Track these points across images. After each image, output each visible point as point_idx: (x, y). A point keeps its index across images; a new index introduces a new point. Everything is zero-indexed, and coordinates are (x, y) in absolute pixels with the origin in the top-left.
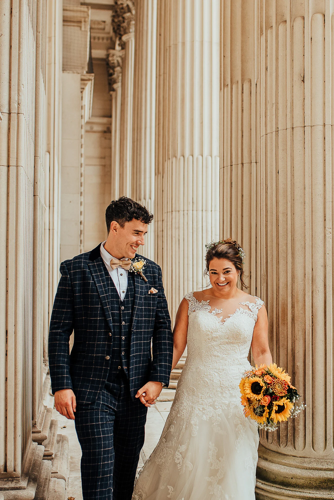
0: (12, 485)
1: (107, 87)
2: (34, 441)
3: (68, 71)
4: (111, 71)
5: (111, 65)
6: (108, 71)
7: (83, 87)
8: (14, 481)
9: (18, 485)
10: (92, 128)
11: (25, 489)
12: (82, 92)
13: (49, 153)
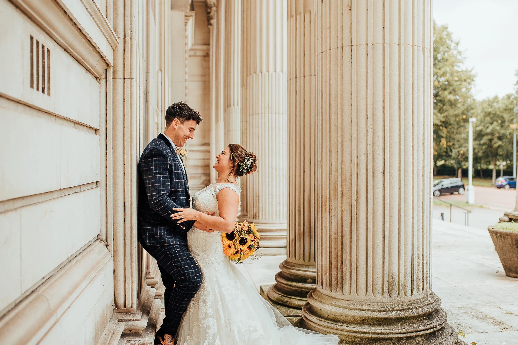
0: (130, 317)
1: (206, 22)
2: (148, 285)
3: (175, 10)
4: (209, 10)
5: (209, 5)
6: (207, 10)
7: (186, 21)
8: (132, 315)
9: (134, 318)
10: (195, 53)
11: (139, 321)
12: (186, 25)
13: (161, 70)
